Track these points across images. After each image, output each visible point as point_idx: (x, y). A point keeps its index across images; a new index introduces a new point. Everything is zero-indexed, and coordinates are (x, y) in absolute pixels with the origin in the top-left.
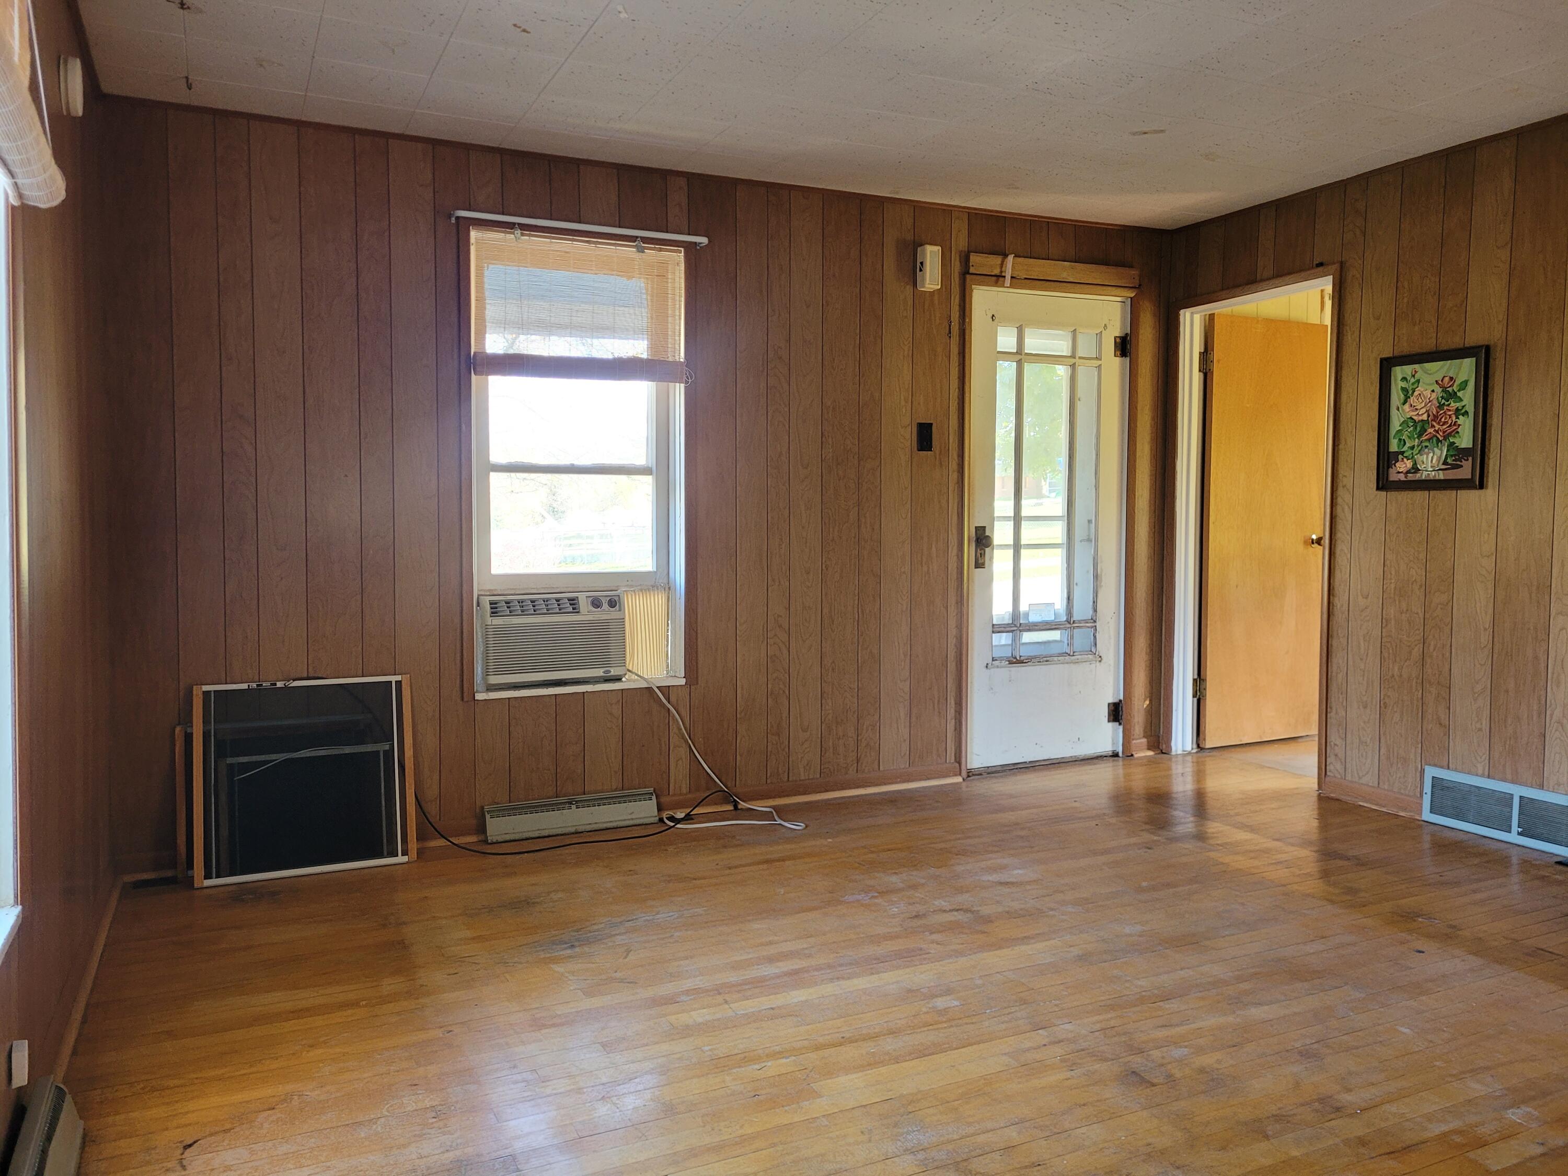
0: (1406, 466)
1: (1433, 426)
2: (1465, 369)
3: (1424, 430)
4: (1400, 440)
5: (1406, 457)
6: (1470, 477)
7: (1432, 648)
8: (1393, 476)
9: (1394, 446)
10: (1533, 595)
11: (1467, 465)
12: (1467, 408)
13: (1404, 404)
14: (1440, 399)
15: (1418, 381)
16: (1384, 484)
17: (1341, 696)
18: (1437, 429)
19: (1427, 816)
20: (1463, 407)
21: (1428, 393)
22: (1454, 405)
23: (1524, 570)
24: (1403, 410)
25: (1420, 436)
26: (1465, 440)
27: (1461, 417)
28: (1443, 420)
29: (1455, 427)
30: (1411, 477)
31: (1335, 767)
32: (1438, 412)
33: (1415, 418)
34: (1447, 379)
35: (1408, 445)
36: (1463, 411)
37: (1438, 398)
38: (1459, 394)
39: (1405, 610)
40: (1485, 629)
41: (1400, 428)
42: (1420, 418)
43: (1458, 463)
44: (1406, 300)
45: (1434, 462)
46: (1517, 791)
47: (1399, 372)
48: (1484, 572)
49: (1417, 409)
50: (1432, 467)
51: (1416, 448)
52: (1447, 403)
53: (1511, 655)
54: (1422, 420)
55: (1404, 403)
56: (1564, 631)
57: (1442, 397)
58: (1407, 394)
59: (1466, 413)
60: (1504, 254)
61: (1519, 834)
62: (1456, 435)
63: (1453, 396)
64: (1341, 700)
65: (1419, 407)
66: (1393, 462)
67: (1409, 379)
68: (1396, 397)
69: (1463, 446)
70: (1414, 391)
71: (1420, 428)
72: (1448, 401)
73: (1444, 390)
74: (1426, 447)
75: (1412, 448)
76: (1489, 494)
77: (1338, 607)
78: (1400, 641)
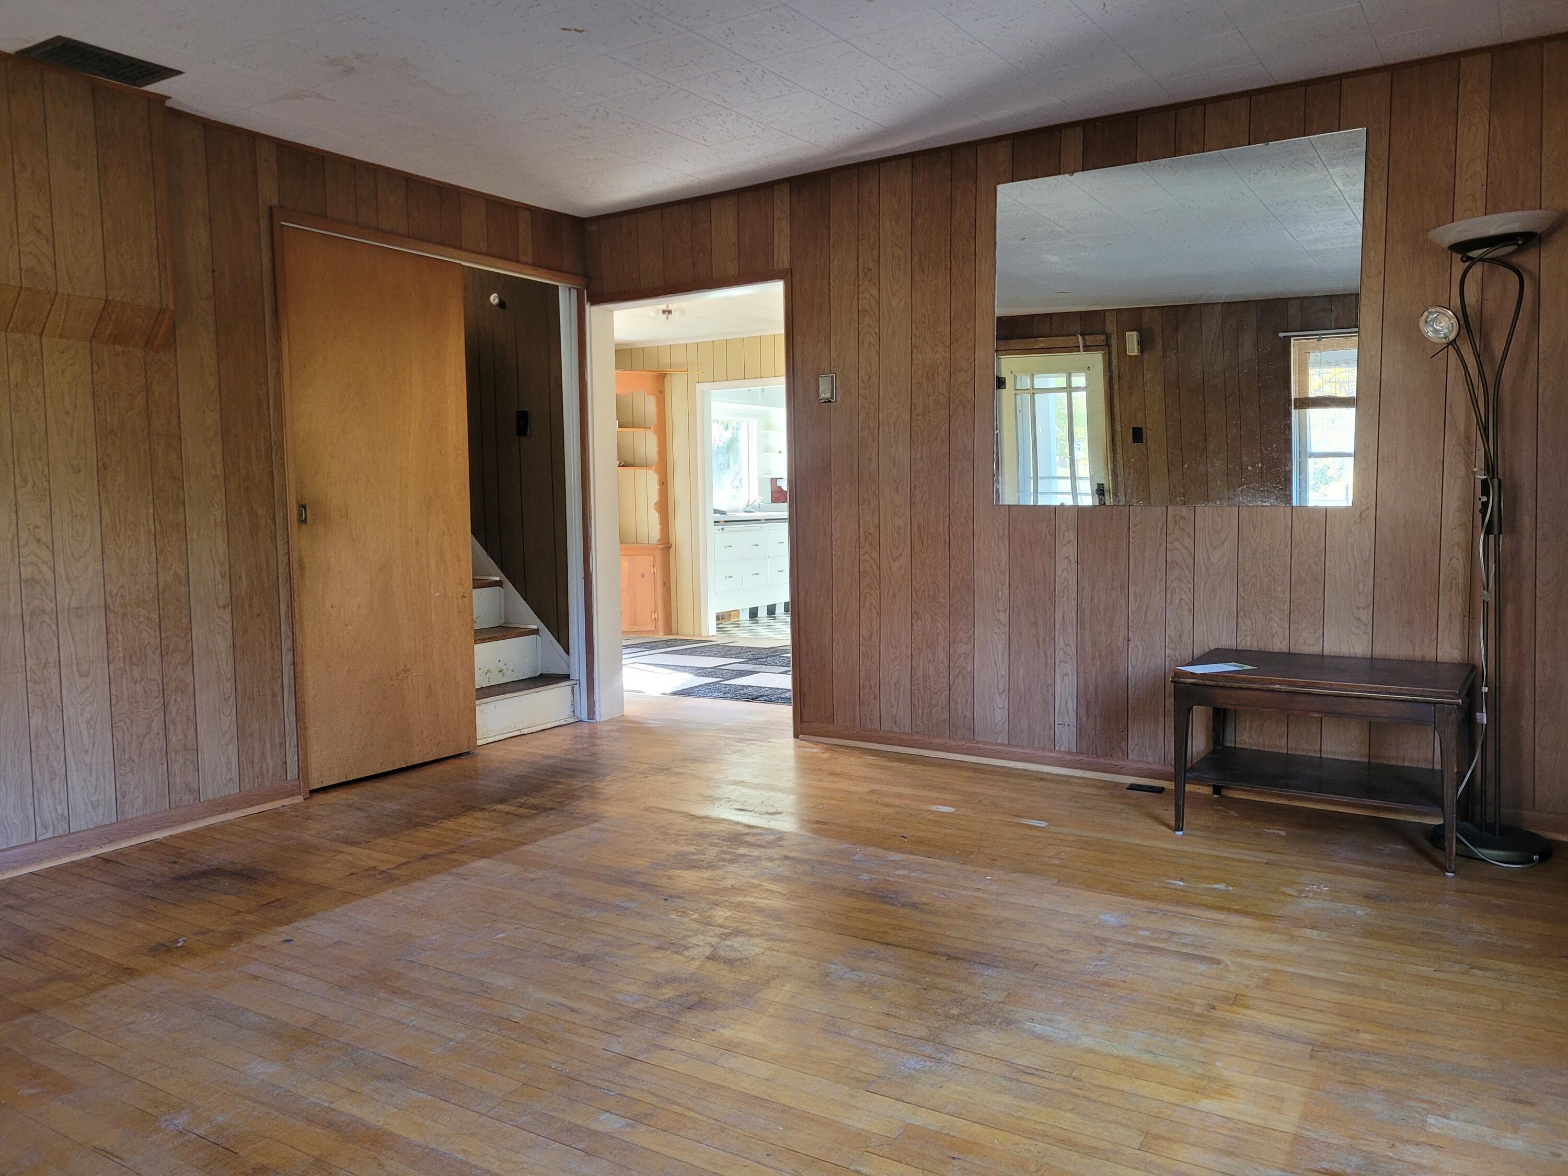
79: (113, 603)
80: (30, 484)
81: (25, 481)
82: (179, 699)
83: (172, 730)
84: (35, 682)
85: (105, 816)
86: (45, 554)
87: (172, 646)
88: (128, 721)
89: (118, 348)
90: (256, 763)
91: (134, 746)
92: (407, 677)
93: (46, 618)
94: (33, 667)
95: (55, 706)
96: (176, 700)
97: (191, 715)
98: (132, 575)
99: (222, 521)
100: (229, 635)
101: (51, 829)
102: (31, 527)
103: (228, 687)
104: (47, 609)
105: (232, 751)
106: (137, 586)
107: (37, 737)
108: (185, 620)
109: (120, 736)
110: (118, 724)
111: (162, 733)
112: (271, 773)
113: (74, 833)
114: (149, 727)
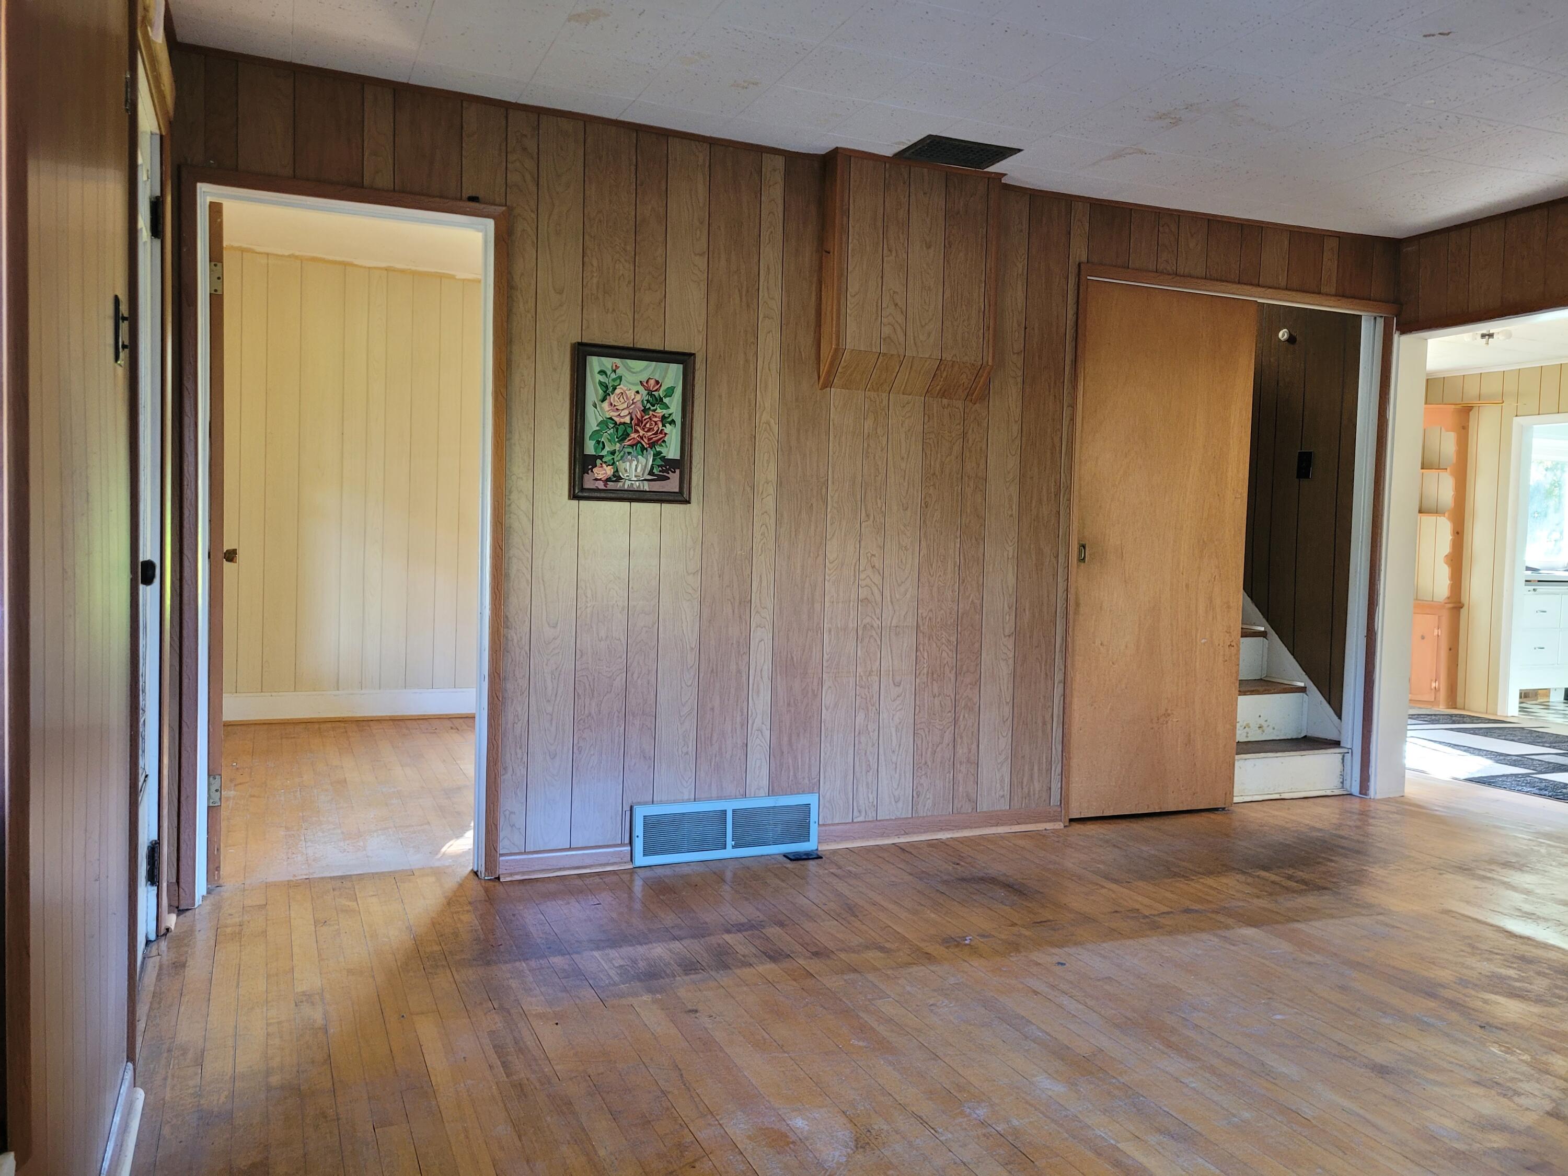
0: (606, 473)
1: (636, 431)
2: (672, 374)
3: (625, 436)
4: (598, 442)
5: (605, 462)
6: (677, 490)
7: (635, 676)
8: (589, 483)
9: (590, 448)
10: (736, 610)
11: (675, 477)
12: (673, 417)
13: (602, 402)
14: (645, 402)
15: (620, 378)
16: (578, 492)
17: (519, 751)
18: (641, 435)
19: (641, 860)
20: (670, 415)
21: (631, 394)
22: (660, 412)
23: (727, 586)
24: (601, 408)
25: (622, 440)
26: (672, 451)
27: (667, 425)
28: (648, 426)
29: (661, 436)
30: (611, 485)
31: (507, 841)
32: (643, 417)
33: (616, 419)
34: (652, 382)
35: (607, 449)
36: (670, 419)
37: (642, 401)
38: (666, 400)
39: (604, 638)
40: (692, 649)
41: (598, 428)
42: (622, 420)
43: (665, 474)
44: (595, 280)
45: (639, 470)
46: (729, 806)
47: (595, 363)
48: (690, 591)
49: (617, 409)
50: (636, 476)
51: (617, 453)
52: (652, 408)
53: (717, 673)
54: (624, 423)
55: (603, 400)
56: (763, 642)
57: (648, 401)
58: (607, 391)
59: (673, 422)
60: (702, 263)
61: (734, 847)
62: (663, 444)
63: (660, 401)
64: (519, 756)
65: (620, 407)
66: (590, 467)
67: (609, 373)
68: (592, 393)
69: (671, 456)
70: (615, 389)
71: (622, 432)
72: (654, 406)
73: (650, 393)
74: (629, 453)
75: (613, 453)
76: (694, 508)
77: (515, 641)
78: (599, 673)
79: (923, 624)
80: (872, 518)
81: (868, 516)
82: (966, 715)
83: (959, 743)
84: (861, 687)
85: (903, 811)
86: (877, 579)
87: (965, 668)
88: (927, 730)
89: (945, 401)
90: (1025, 783)
91: (929, 753)
92: (1167, 722)
93: (874, 633)
94: (862, 674)
95: (874, 708)
96: (964, 716)
97: (976, 731)
98: (938, 601)
99: (1013, 556)
100: (1011, 662)
101: (863, 814)
102: (869, 555)
103: (1007, 710)
104: (875, 625)
105: (1006, 769)
106: (942, 611)
107: (859, 733)
108: (977, 645)
109: (919, 743)
110: (919, 732)
111: (951, 746)
112: (1037, 796)
113: (880, 821)
114: (942, 737)
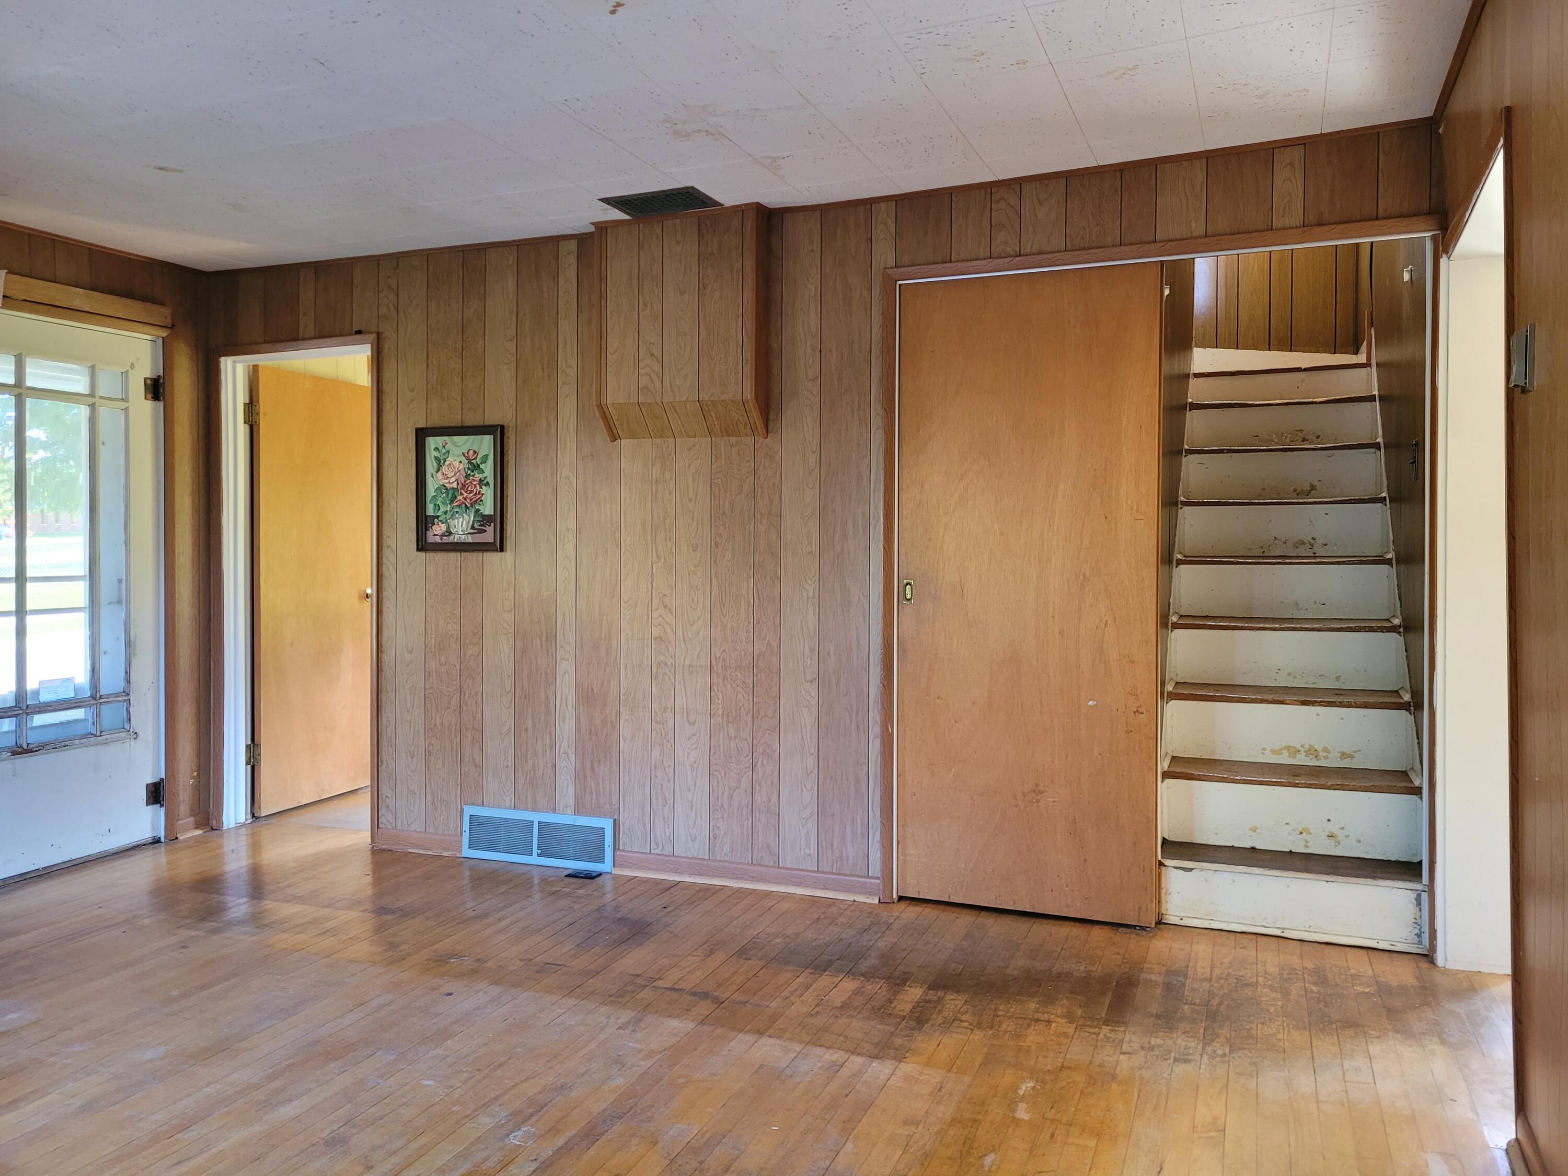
0: (441, 529)
1: (462, 494)
2: (485, 444)
3: (454, 497)
4: (435, 505)
5: (441, 521)
6: (492, 541)
7: (467, 696)
8: (431, 539)
9: (430, 511)
10: (544, 645)
11: (490, 529)
12: (488, 480)
13: (437, 472)
14: (467, 469)
15: (448, 452)
16: (423, 545)
17: (390, 749)
18: (465, 496)
19: (467, 852)
20: (485, 478)
21: (456, 464)
22: (478, 476)
23: (536, 623)
24: (436, 477)
25: (451, 502)
26: (488, 508)
27: (483, 487)
28: (469, 489)
29: (479, 496)
30: (445, 540)
31: (386, 818)
32: (465, 482)
33: (447, 485)
34: (471, 452)
35: (442, 510)
36: (485, 482)
37: (464, 469)
38: (482, 466)
39: (444, 663)
40: (509, 676)
41: (435, 494)
42: (451, 486)
43: (483, 528)
44: (435, 377)
45: (464, 526)
46: (536, 817)
47: (432, 442)
48: (506, 626)
49: (448, 477)
50: (462, 531)
51: (448, 513)
52: (472, 474)
53: (529, 698)
54: (453, 488)
55: (437, 471)
56: (567, 674)
57: (468, 468)
58: (440, 463)
59: (488, 484)
60: (512, 347)
61: (539, 855)
62: (481, 503)
63: (476, 467)
64: (391, 753)
65: (449, 476)
66: (430, 525)
67: (440, 449)
68: (430, 466)
69: (487, 513)
70: (445, 461)
71: (452, 494)
72: (473, 472)
73: (470, 462)
74: (457, 512)
75: (446, 513)
76: (508, 556)
77: (387, 662)
78: (441, 691)
79: (717, 665)
80: (662, 559)
81: (658, 557)
82: (765, 762)
83: (757, 791)
84: (657, 722)
85: (699, 850)
86: (669, 618)
87: (762, 712)
88: (722, 772)
89: (733, 439)
90: (835, 844)
91: (725, 797)
92: (1038, 801)
93: (668, 671)
94: (657, 710)
95: (669, 744)
96: (762, 763)
97: (776, 780)
98: (732, 642)
99: (814, 596)
100: (814, 710)
101: (660, 847)
102: (661, 595)
103: (811, 762)
104: (669, 663)
105: (812, 826)
106: (737, 652)
107: (655, 767)
108: (775, 689)
109: (715, 784)
110: (715, 773)
111: (749, 792)
112: (851, 861)
113: (676, 856)
114: (739, 781)
